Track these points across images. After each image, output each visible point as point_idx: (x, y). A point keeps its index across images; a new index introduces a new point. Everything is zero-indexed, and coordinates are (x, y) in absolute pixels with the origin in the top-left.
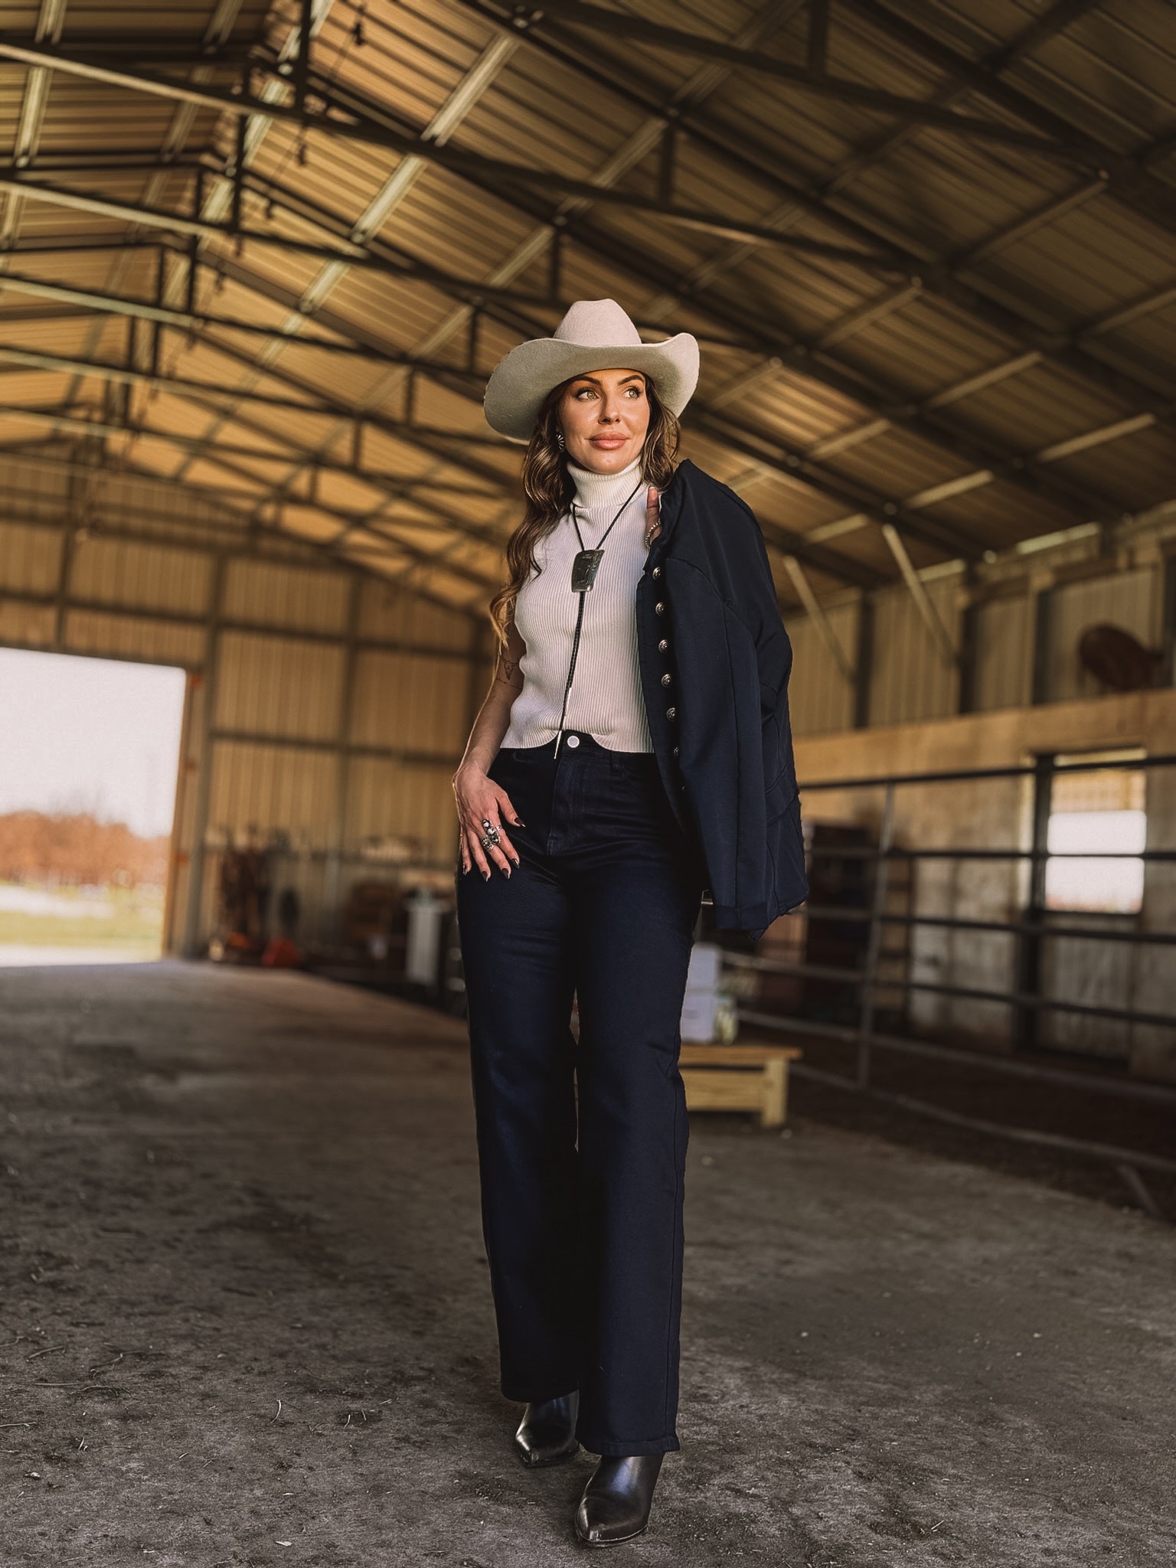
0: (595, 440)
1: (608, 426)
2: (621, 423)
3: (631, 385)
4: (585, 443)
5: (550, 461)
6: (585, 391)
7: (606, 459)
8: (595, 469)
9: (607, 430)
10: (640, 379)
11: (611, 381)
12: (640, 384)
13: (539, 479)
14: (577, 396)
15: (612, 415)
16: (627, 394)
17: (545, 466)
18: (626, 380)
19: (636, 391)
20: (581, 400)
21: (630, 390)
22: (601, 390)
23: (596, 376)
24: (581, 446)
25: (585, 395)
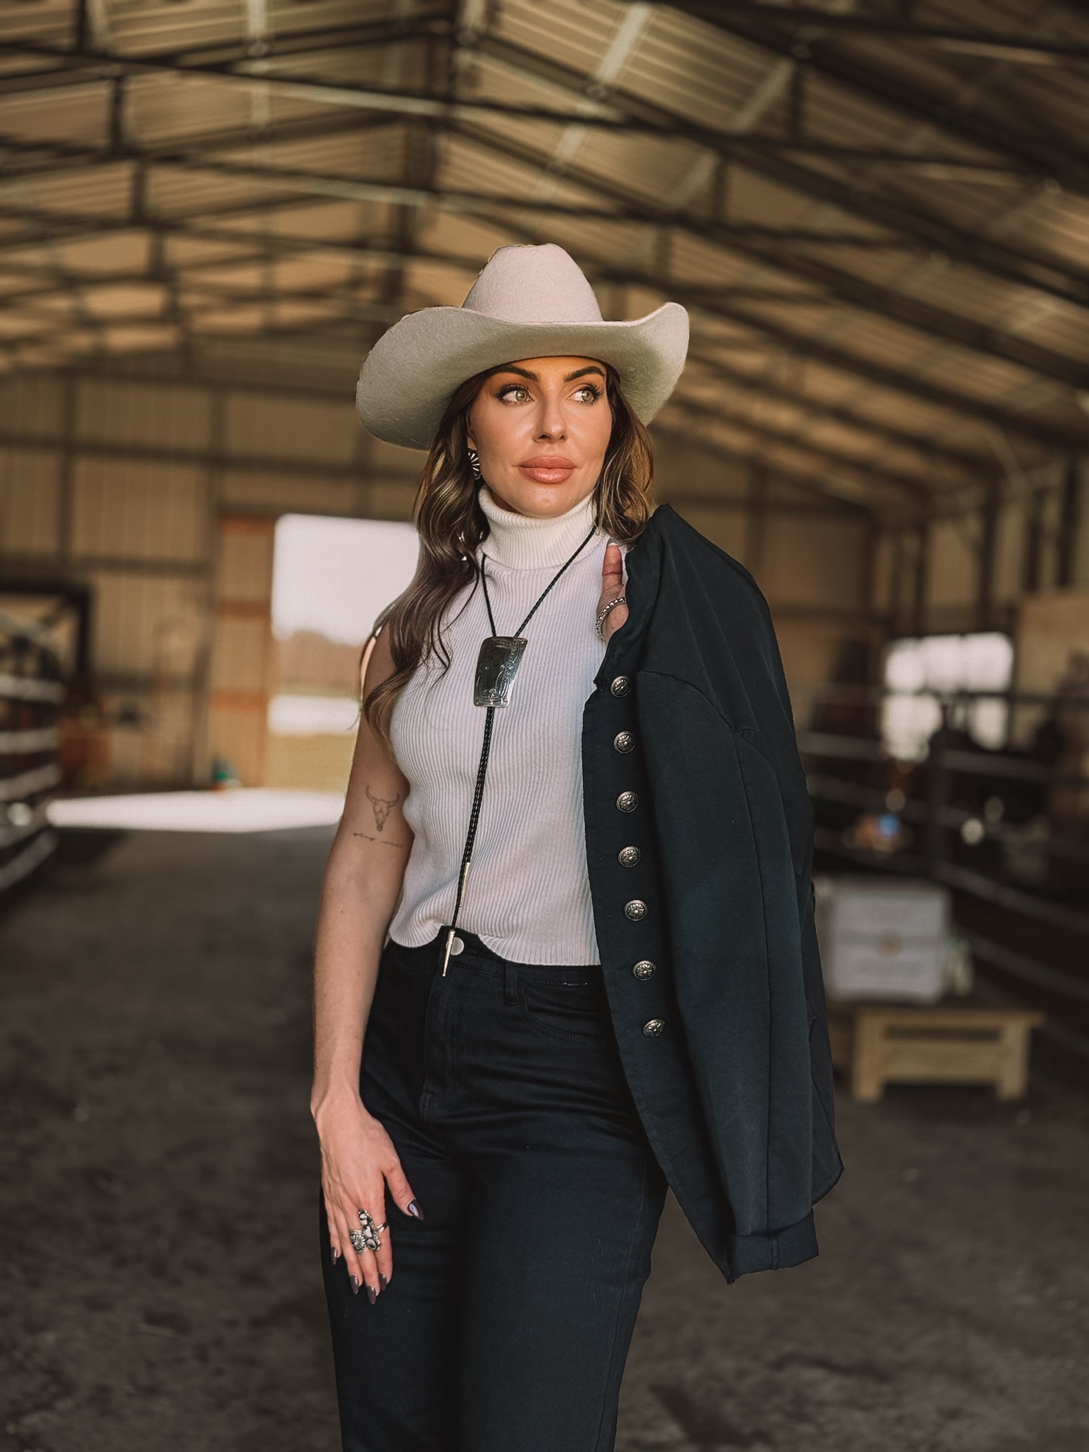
0: (528, 468)
1: (547, 446)
2: (569, 441)
3: (585, 381)
4: (513, 471)
5: (460, 496)
6: (512, 390)
7: (542, 496)
8: (526, 510)
9: (548, 452)
10: (599, 372)
11: (552, 374)
12: (597, 380)
13: (442, 523)
14: (501, 395)
15: (555, 429)
16: (579, 396)
17: (451, 505)
18: (578, 375)
19: (591, 391)
20: (506, 403)
21: (583, 390)
22: (539, 389)
23: (530, 367)
24: (504, 474)
25: (512, 396)
